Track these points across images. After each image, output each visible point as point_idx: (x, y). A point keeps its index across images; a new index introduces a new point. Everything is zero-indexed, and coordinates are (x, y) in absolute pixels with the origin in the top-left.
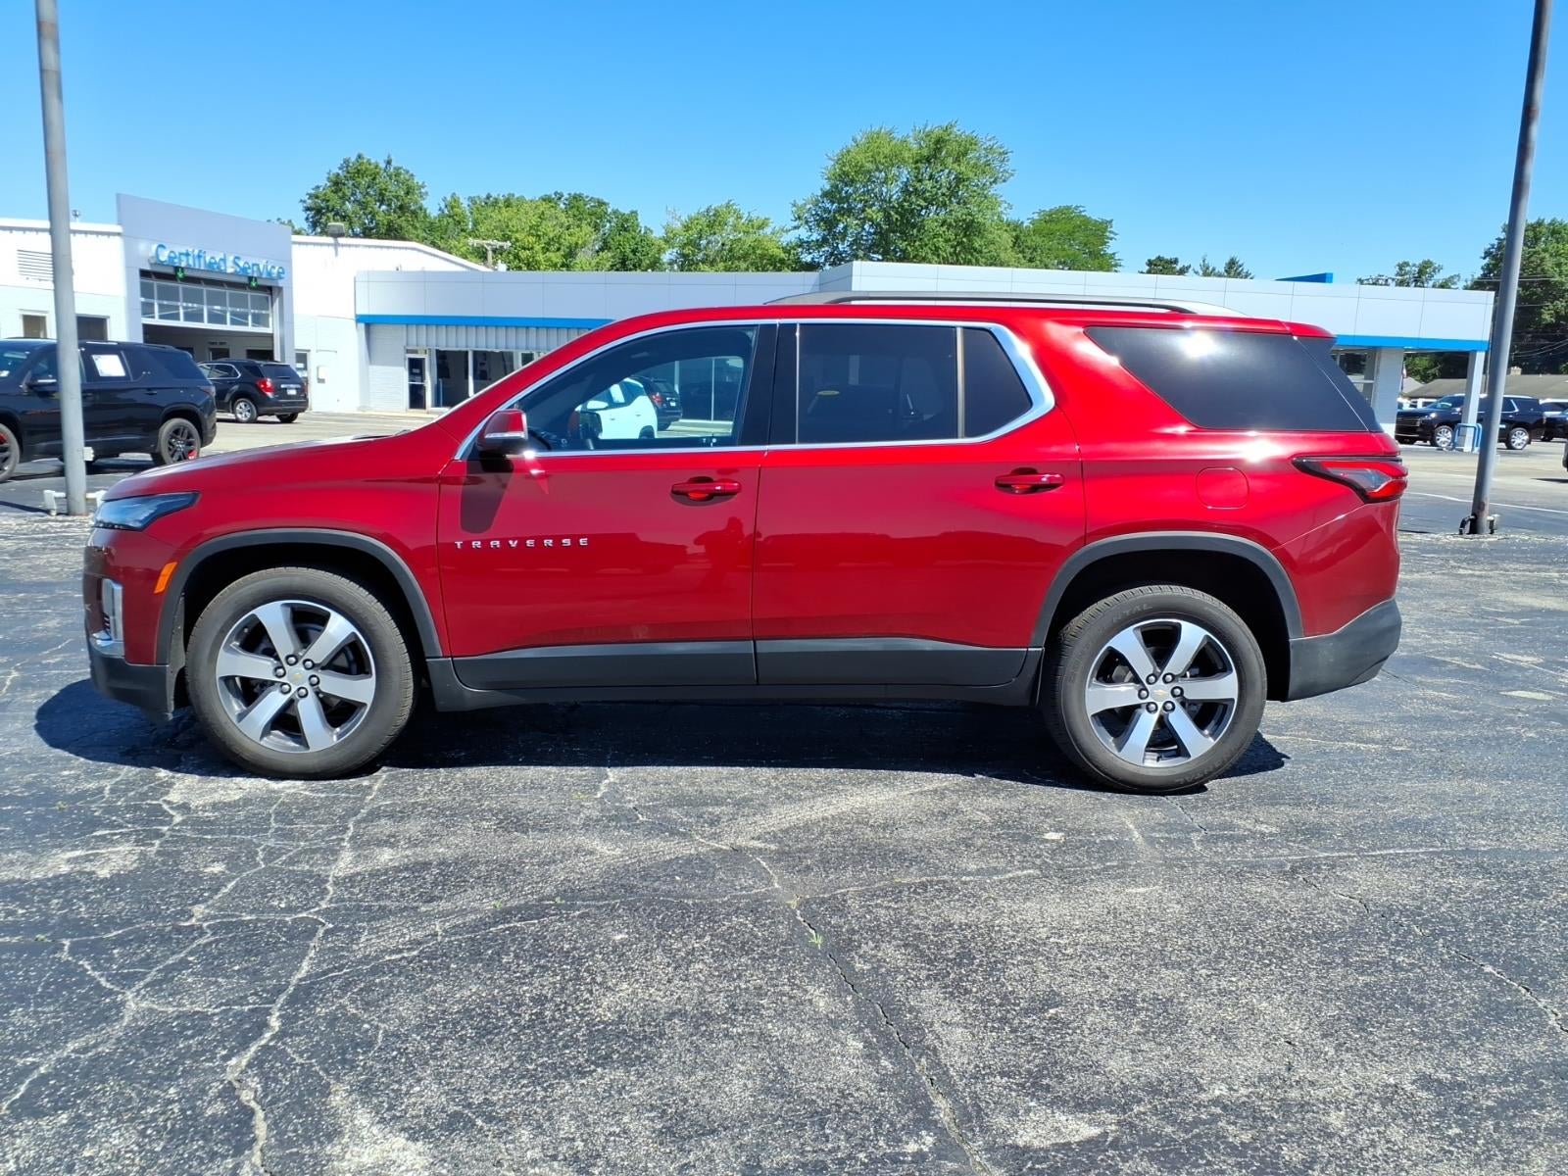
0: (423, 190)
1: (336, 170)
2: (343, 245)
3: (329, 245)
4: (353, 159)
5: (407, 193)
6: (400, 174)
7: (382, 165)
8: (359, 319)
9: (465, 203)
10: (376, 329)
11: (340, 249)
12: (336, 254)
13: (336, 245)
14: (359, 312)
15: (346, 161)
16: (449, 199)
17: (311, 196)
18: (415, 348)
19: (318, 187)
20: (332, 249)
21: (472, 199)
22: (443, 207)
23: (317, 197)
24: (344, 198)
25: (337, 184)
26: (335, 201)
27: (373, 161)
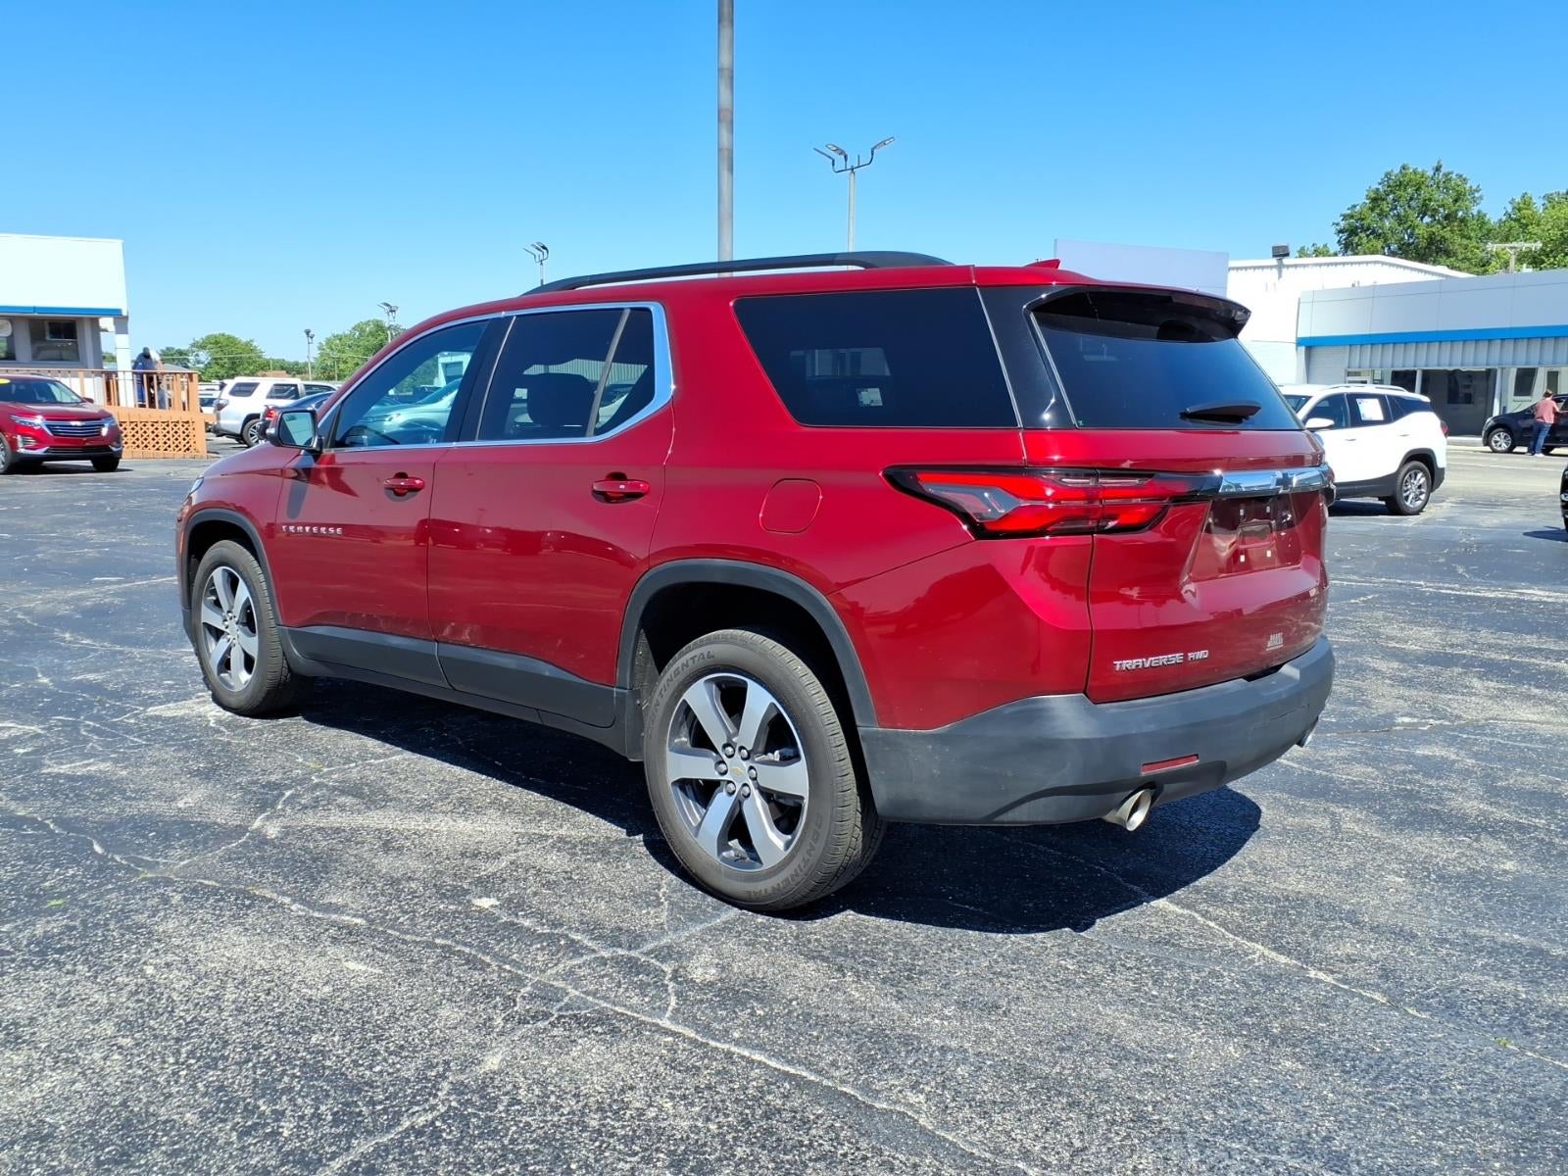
0: (1477, 195)
1: (1375, 186)
2: (1288, 266)
3: (1271, 267)
4: (1397, 171)
5: (1456, 201)
6: (1450, 180)
7: (1430, 173)
8: (1300, 342)
9: (1538, 205)
10: (1319, 353)
11: (1284, 270)
12: (1280, 276)
13: (1280, 267)
14: (1301, 335)
15: (1388, 175)
16: (1518, 200)
17: (1345, 217)
18: (1357, 370)
19: (1354, 206)
20: (1275, 271)
21: (1549, 198)
22: (1510, 211)
23: (1352, 217)
24: (1382, 215)
25: (1376, 200)
26: (1371, 219)
27: (1420, 170)
